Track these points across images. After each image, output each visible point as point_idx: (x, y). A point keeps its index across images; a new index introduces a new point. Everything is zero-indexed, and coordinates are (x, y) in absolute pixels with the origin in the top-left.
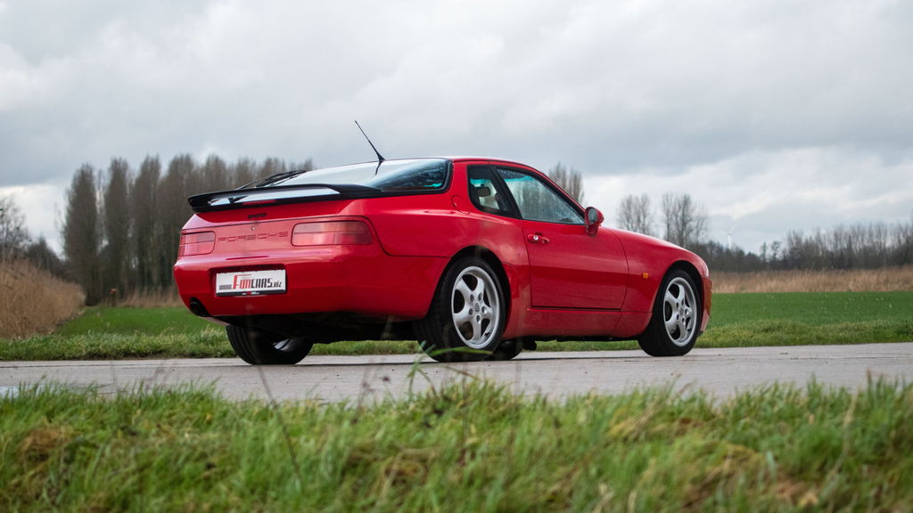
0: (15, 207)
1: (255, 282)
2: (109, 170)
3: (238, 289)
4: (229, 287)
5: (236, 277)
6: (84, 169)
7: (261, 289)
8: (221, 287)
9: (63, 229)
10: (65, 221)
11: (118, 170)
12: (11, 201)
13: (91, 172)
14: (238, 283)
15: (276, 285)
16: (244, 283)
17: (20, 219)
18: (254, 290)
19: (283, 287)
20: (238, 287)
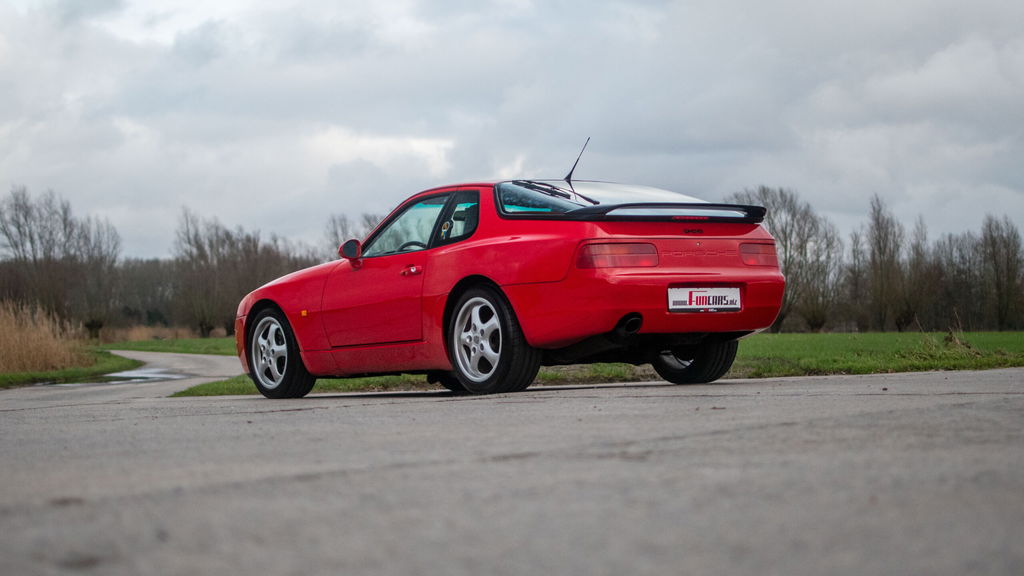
1: (711, 299)
3: (694, 306)
4: (684, 303)
5: (691, 293)
7: (717, 306)
8: (675, 303)
14: (694, 299)
15: (732, 302)
16: (700, 300)
18: (712, 307)
19: (738, 305)
20: (694, 303)
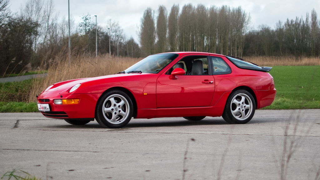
0: (119, 26)
2: (158, 10)
6: (148, 10)
9: (140, 34)
10: (140, 31)
11: (162, 10)
12: (117, 24)
13: (151, 11)
17: (121, 31)
